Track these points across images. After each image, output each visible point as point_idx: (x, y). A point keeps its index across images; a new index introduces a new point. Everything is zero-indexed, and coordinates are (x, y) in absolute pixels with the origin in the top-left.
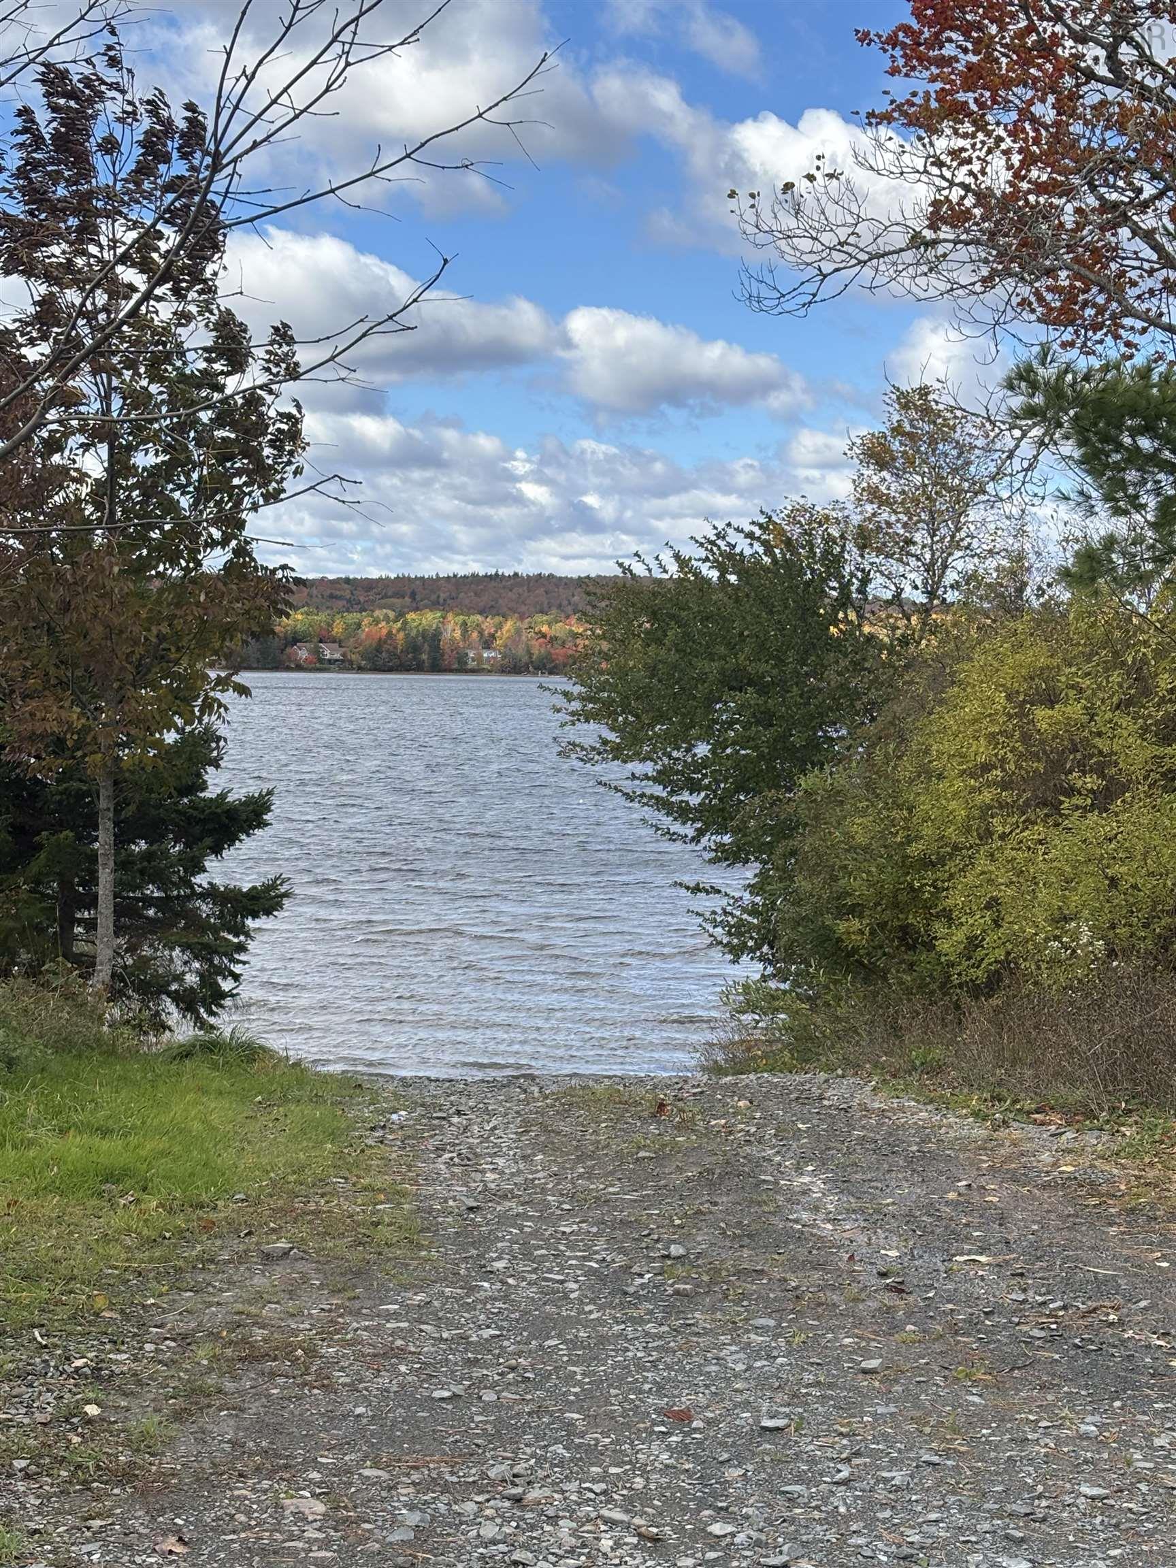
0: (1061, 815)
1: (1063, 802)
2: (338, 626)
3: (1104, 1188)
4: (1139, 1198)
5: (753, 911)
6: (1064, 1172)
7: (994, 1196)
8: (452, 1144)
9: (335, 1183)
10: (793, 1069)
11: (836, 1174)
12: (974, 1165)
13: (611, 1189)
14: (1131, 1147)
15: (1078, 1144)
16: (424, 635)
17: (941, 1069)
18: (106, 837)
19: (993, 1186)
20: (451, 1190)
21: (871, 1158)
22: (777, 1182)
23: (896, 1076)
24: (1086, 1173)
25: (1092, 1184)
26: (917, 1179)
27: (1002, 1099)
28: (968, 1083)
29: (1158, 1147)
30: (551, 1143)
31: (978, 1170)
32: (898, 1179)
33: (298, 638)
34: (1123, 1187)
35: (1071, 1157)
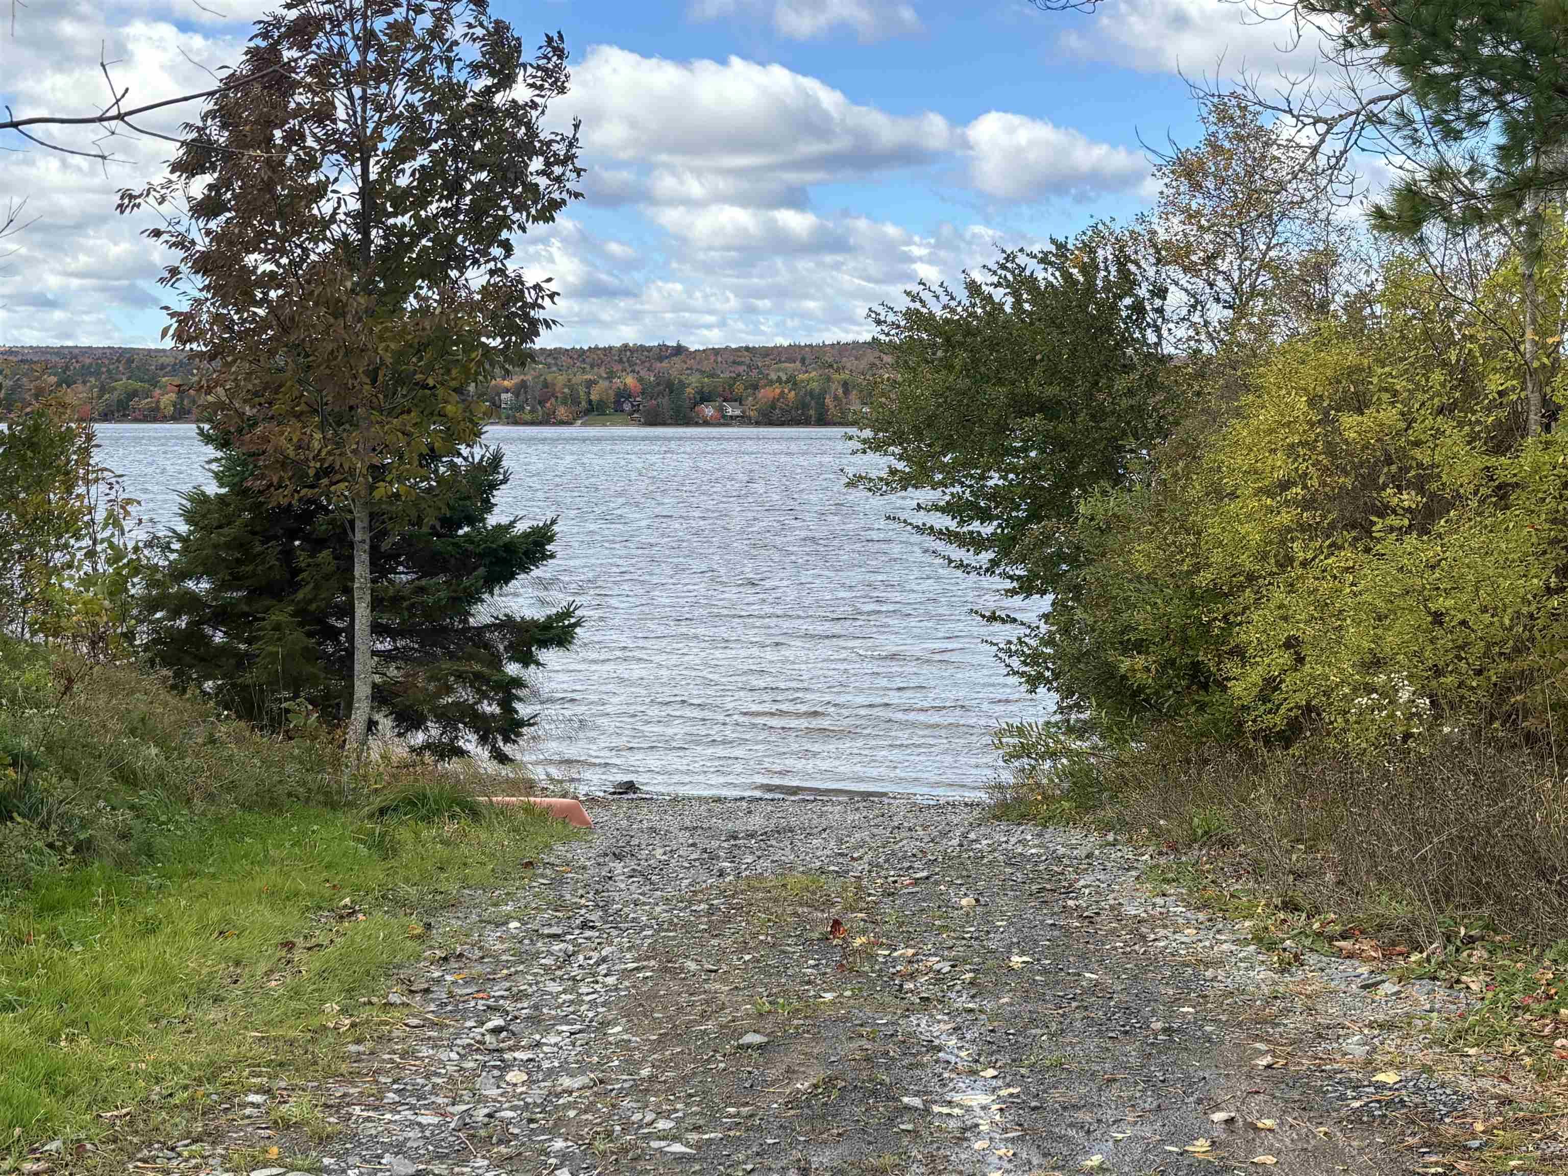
0: (1372, 538)
1: (1374, 523)
2: (739, 388)
3: (1449, 1129)
4: (1509, 1156)
5: (1049, 641)
6: (1381, 1087)
7: (1270, 1150)
8: (519, 997)
9: (243, 1106)
10: (1070, 821)
11: (1026, 1090)
12: (1245, 1059)
13: (662, 1124)
14: (1482, 1022)
15: (1401, 1008)
16: (811, 393)
17: (1226, 843)
18: (361, 570)
19: (1269, 1123)
20: (412, 1124)
21: (1092, 1045)
22: (927, 1111)
23: (1174, 848)
24: (1418, 1090)
25: (1429, 1115)
26: (1150, 1102)
27: (1297, 908)
28: (1257, 871)
29: (1522, 1019)
30: (653, 996)
31: (1249, 1077)
32: (1120, 1102)
33: (705, 398)
34: (1479, 1127)
35: (1392, 1043)
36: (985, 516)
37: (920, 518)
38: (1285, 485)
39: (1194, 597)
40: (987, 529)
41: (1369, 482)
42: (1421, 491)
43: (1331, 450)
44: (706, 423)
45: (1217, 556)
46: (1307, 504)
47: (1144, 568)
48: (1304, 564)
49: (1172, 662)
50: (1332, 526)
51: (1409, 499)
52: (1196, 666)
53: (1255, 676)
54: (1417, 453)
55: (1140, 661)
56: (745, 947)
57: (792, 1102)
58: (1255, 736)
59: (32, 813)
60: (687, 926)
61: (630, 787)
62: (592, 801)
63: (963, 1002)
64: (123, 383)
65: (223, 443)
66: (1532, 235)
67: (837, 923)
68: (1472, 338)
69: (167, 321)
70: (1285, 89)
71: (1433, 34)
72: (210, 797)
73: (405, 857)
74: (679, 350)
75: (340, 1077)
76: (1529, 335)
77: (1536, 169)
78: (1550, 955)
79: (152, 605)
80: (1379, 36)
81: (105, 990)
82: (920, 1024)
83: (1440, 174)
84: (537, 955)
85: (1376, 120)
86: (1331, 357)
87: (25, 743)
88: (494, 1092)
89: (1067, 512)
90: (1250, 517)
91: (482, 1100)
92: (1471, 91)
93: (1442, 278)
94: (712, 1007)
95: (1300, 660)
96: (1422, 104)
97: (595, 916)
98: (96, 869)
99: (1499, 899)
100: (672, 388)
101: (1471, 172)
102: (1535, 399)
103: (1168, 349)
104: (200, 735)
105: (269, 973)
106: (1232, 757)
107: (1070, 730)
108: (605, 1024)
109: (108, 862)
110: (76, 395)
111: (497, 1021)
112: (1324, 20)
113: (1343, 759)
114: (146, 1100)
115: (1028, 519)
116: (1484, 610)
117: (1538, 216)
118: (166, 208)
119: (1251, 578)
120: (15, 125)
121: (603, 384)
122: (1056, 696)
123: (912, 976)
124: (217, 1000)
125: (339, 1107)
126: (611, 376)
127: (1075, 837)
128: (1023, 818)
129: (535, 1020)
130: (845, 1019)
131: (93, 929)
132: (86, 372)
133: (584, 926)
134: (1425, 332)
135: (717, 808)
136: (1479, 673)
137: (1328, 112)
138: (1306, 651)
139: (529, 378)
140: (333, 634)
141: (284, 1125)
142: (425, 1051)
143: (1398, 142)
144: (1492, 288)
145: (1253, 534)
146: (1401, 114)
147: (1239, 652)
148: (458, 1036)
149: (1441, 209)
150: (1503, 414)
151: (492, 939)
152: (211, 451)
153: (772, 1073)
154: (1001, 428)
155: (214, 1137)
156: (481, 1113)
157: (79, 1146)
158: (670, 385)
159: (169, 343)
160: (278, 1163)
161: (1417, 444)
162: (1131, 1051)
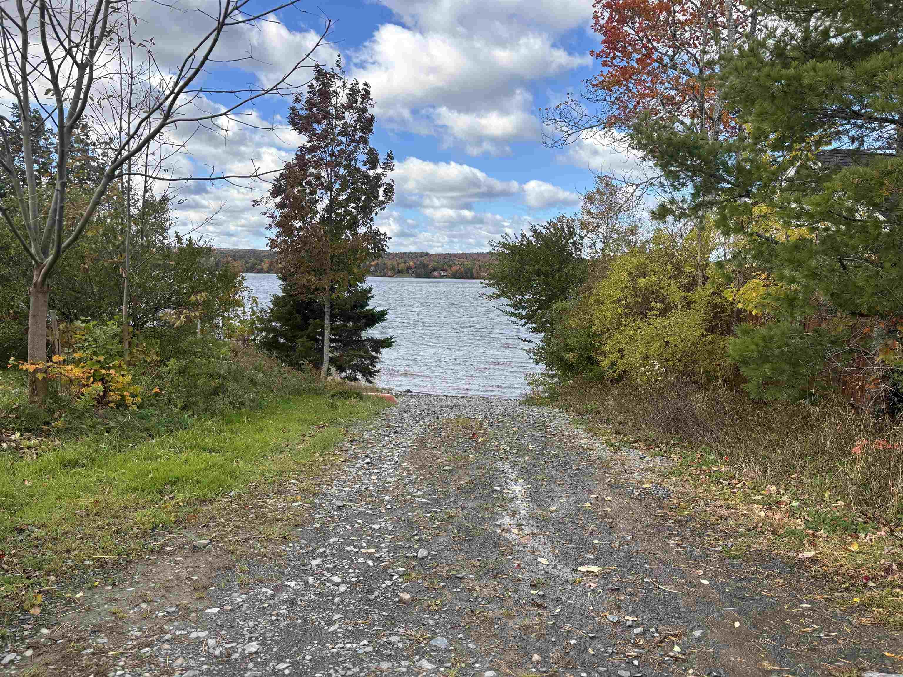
0: (647, 318)
1: (648, 313)
2: (446, 267)
3: (666, 502)
4: (684, 511)
5: (543, 348)
6: (645, 488)
7: (609, 507)
8: (375, 453)
9: (290, 483)
10: (548, 405)
11: (533, 486)
12: (602, 480)
13: (419, 493)
14: (677, 470)
15: (652, 465)
16: (469, 269)
17: (598, 413)
18: (326, 320)
19: (609, 498)
20: (342, 490)
21: (554, 473)
22: (502, 491)
23: (581, 414)
24: (656, 489)
25: (659, 498)
26: (572, 491)
27: (620, 433)
28: (607, 422)
29: (690, 469)
30: (416, 454)
31: (603, 484)
32: (562, 491)
33: (434, 269)
34: (675, 502)
35: (649, 475)
36: (523, 308)
37: (502, 308)
38: (620, 300)
39: (589, 335)
40: (524, 312)
41: (647, 300)
42: (663, 303)
43: (635, 289)
44: (435, 277)
45: (597, 322)
46: (627, 307)
47: (573, 326)
48: (625, 325)
49: (582, 356)
50: (635, 314)
51: (659, 305)
52: (590, 358)
53: (608, 361)
54: (662, 291)
55: (572, 355)
56: (445, 440)
57: (459, 487)
58: (608, 379)
59: (224, 393)
60: (427, 433)
61: (408, 391)
62: (397, 395)
63: (513, 459)
64: (252, 261)
65: (284, 280)
66: (701, 222)
67: (474, 434)
68: (681, 255)
69: (268, 241)
70: (623, 174)
71: (672, 156)
72: (279, 390)
73: (340, 410)
74: (427, 254)
75: (320, 476)
76: (699, 254)
77: (703, 201)
78: (700, 449)
79: (261, 330)
80: (654, 157)
81: (247, 447)
82: (500, 465)
83: (673, 201)
84: (380, 441)
85: (652, 184)
86: (635, 260)
87: (222, 372)
88: (367, 482)
89: (549, 308)
90: (608, 310)
91: (363, 484)
92: (683, 176)
93: (672, 235)
94: (435, 458)
95: (623, 356)
96: (667, 179)
97: (398, 430)
98: (243, 411)
99: (684, 432)
100: (424, 266)
101: (683, 201)
102: (700, 274)
103: (583, 256)
104: (276, 370)
105: (298, 444)
106: (600, 386)
107: (549, 376)
108: (402, 462)
109: (248, 409)
110: (238, 264)
111: (368, 460)
112: (635, 152)
113: (635, 387)
114: (260, 481)
115: (537, 309)
116: (682, 341)
117: (703, 216)
118: (268, 206)
119: (608, 329)
120: (224, 178)
121: (403, 264)
122: (544, 366)
123: (497, 451)
124: (282, 451)
125: (319, 485)
126: (405, 262)
127: (550, 409)
128: (533, 404)
129: (380, 461)
130: (477, 463)
131: (244, 429)
132: (241, 257)
133: (395, 432)
134: (666, 252)
135: (436, 398)
136: (680, 361)
137: (636, 182)
138: (626, 353)
139: (379, 262)
140: (317, 340)
141: (303, 490)
142: (346, 469)
143: (659, 191)
144: (688, 239)
145: (609, 315)
146: (660, 183)
147: (604, 353)
148: (356, 464)
149: (672, 213)
150: (690, 279)
151: (366, 435)
152: (280, 282)
153: (453, 479)
154: (530, 280)
155: (281, 493)
156: (363, 488)
157: (239, 494)
158: (424, 265)
159: (268, 248)
160: (301, 501)
161: (662, 288)
162: (566, 476)
